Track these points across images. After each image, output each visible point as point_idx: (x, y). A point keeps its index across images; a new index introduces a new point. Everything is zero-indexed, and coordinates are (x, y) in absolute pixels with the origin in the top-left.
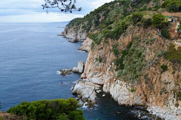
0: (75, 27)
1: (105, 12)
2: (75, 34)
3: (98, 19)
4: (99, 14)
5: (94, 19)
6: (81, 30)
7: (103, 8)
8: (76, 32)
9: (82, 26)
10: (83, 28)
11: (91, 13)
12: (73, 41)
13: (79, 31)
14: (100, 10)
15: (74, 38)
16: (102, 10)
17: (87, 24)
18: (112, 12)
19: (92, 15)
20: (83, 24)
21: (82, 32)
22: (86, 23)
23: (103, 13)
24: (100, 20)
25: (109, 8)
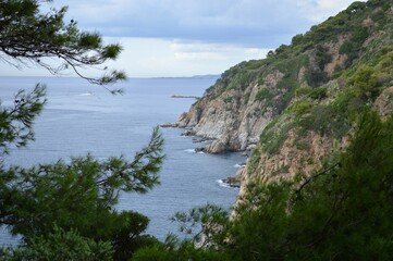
0: (232, 93)
1: (349, 36)
2: (230, 120)
3: (322, 65)
4: (326, 45)
5: (307, 64)
6: (252, 105)
7: (341, 23)
8: (235, 113)
9: (256, 90)
10: (259, 97)
11: (297, 40)
12: (215, 147)
13: (245, 112)
14: (330, 29)
15: (222, 138)
16: (340, 31)
17: (279, 85)
18: (376, 37)
19: (299, 47)
20: (261, 83)
21: (258, 114)
22: (273, 79)
23: (341, 42)
24: (330, 68)
25: (367, 22)
